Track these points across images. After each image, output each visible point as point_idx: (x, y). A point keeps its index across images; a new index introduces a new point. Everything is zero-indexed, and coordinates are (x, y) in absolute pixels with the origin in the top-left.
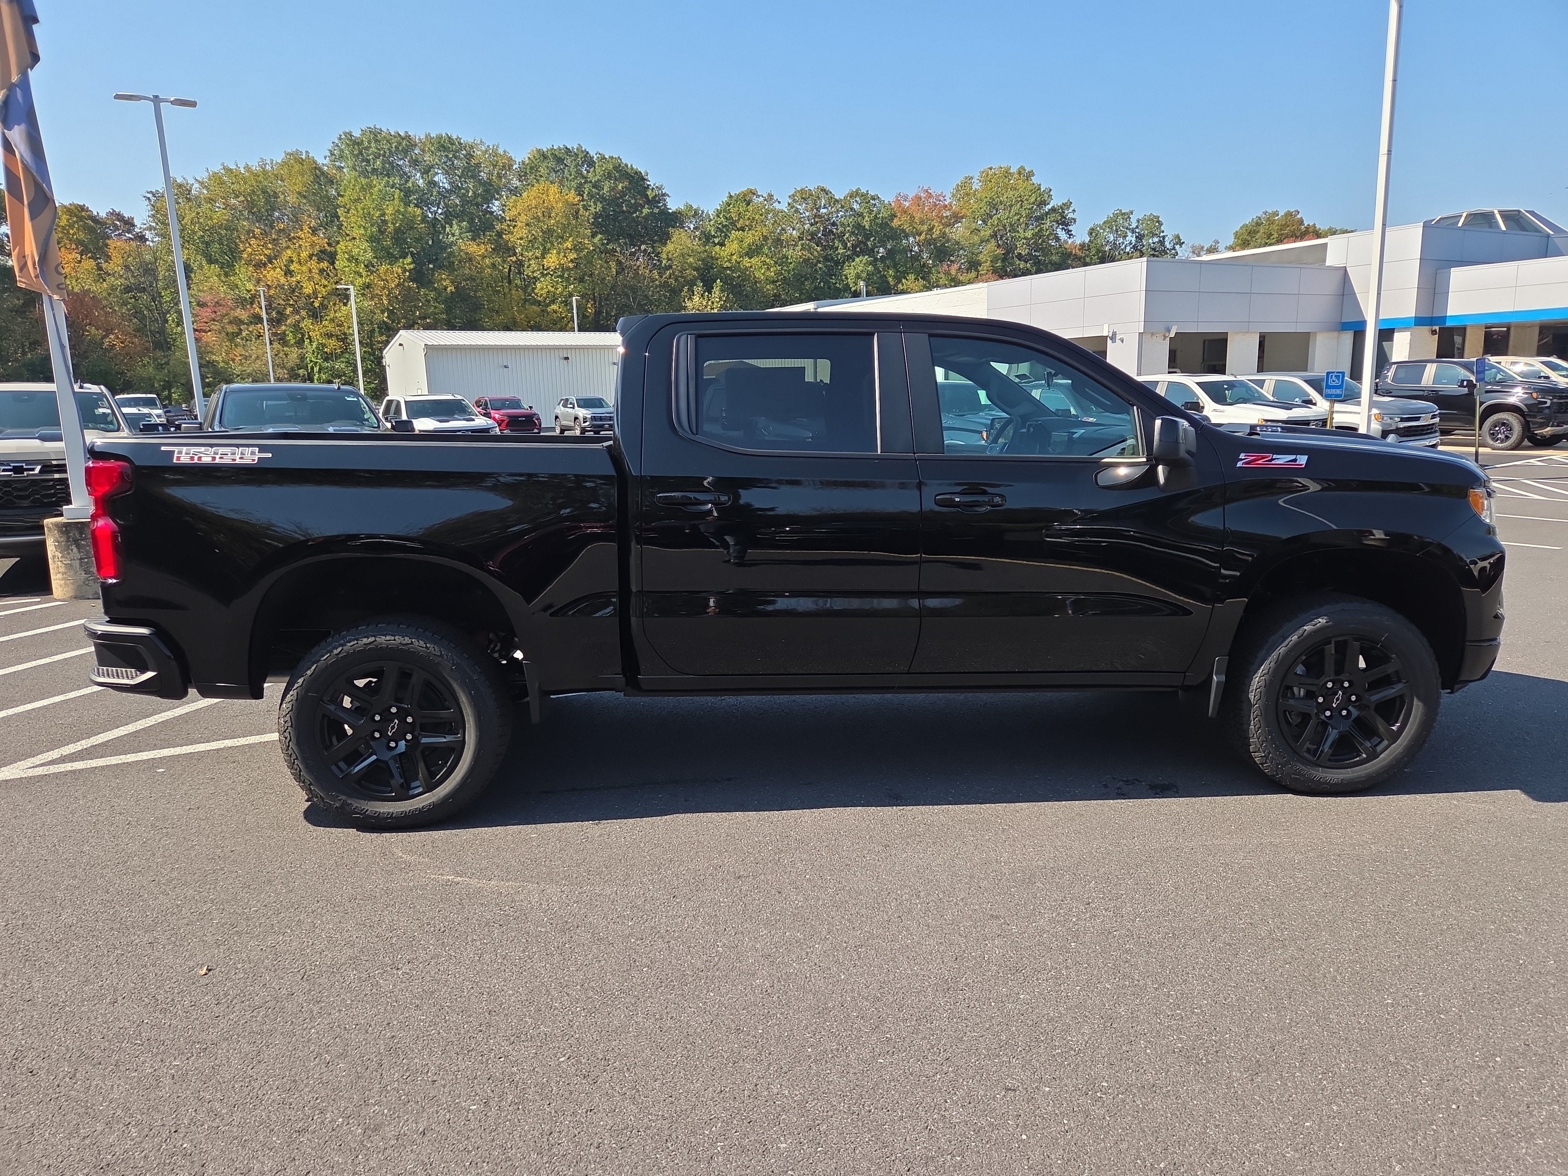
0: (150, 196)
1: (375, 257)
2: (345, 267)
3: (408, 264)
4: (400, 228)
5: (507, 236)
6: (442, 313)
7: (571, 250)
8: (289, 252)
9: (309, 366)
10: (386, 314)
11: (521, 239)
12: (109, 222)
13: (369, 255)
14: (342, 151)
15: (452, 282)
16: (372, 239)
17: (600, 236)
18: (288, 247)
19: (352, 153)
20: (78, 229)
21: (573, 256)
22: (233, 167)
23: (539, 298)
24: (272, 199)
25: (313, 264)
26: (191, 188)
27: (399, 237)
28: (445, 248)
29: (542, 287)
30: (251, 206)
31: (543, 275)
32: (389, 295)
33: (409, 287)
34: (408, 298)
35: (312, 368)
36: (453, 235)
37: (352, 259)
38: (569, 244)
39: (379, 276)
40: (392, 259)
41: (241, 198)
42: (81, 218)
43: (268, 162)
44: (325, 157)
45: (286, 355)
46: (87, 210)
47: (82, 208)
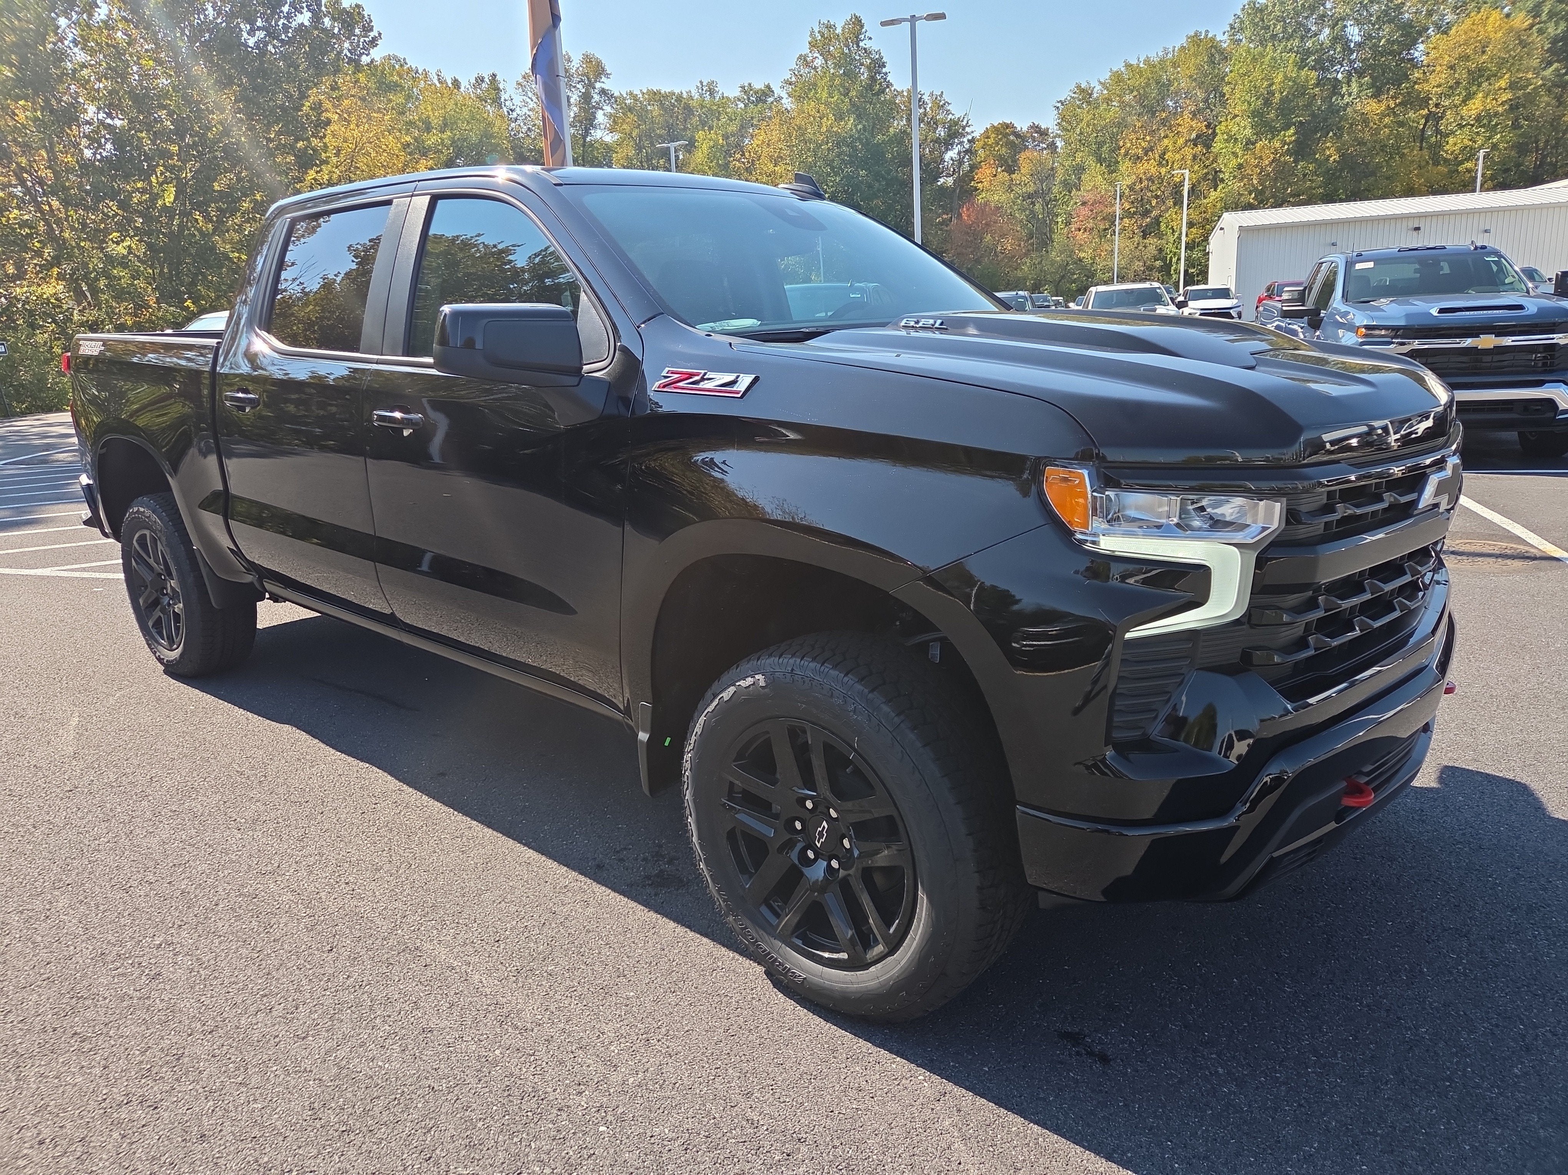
0: (1059, 105)
1: (1254, 134)
2: (1222, 149)
3: (1289, 136)
4: (1287, 96)
5: (1421, 86)
6: (1320, 187)
7: (1505, 89)
8: (1166, 141)
9: (1169, 257)
10: (1253, 195)
11: (1439, 86)
12: (1029, 135)
13: (1248, 132)
14: (1242, 22)
15: (1338, 150)
16: (1255, 114)
17: (1556, 65)
18: (1166, 137)
19: (1252, 22)
20: (1002, 145)
21: (1505, 97)
22: (1134, 62)
23: (1449, 157)
24: (1164, 88)
25: (1188, 152)
26: (1092, 91)
27: (1286, 109)
28: (1338, 111)
29: (1453, 145)
30: (1141, 99)
31: (1461, 126)
32: (1260, 173)
33: (1286, 163)
34: (1282, 172)
35: (1171, 258)
36: (1350, 95)
37: (1231, 138)
38: (1503, 83)
39: (1254, 154)
40: (1273, 132)
41: (1135, 93)
42: (1006, 135)
43: (1171, 50)
44: (1224, 33)
45: (1145, 247)
46: (1013, 127)
47: (1007, 126)
